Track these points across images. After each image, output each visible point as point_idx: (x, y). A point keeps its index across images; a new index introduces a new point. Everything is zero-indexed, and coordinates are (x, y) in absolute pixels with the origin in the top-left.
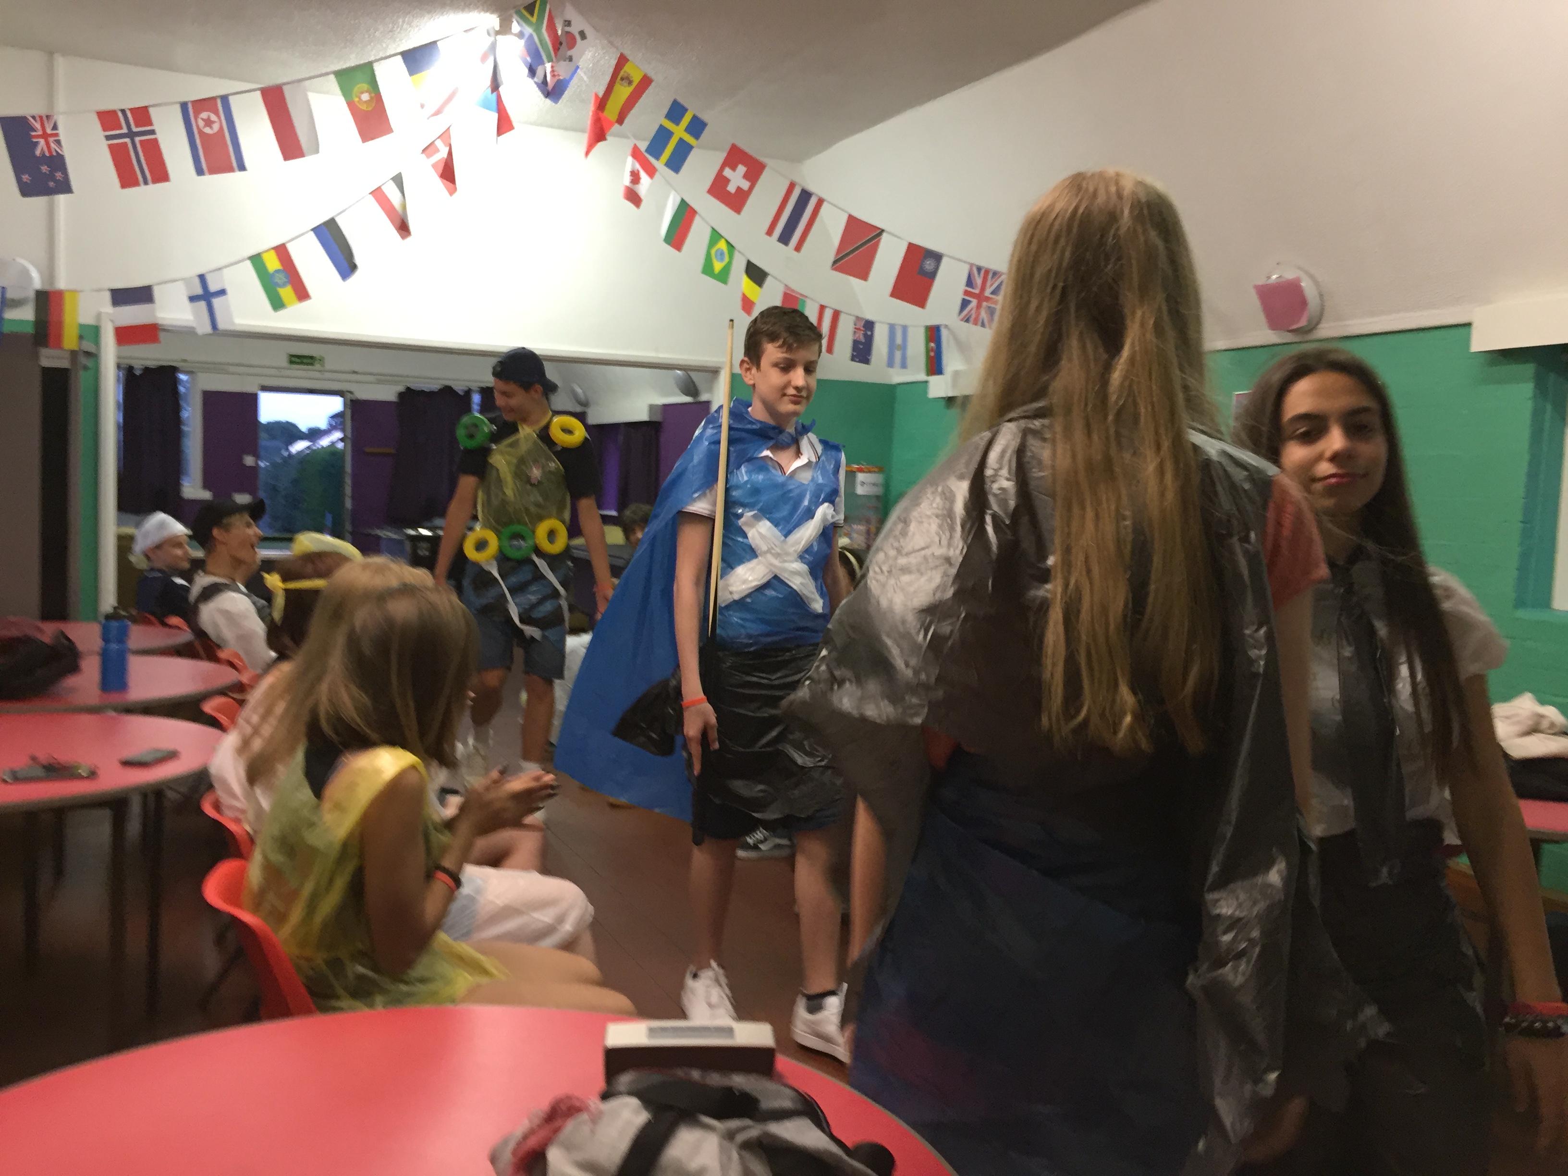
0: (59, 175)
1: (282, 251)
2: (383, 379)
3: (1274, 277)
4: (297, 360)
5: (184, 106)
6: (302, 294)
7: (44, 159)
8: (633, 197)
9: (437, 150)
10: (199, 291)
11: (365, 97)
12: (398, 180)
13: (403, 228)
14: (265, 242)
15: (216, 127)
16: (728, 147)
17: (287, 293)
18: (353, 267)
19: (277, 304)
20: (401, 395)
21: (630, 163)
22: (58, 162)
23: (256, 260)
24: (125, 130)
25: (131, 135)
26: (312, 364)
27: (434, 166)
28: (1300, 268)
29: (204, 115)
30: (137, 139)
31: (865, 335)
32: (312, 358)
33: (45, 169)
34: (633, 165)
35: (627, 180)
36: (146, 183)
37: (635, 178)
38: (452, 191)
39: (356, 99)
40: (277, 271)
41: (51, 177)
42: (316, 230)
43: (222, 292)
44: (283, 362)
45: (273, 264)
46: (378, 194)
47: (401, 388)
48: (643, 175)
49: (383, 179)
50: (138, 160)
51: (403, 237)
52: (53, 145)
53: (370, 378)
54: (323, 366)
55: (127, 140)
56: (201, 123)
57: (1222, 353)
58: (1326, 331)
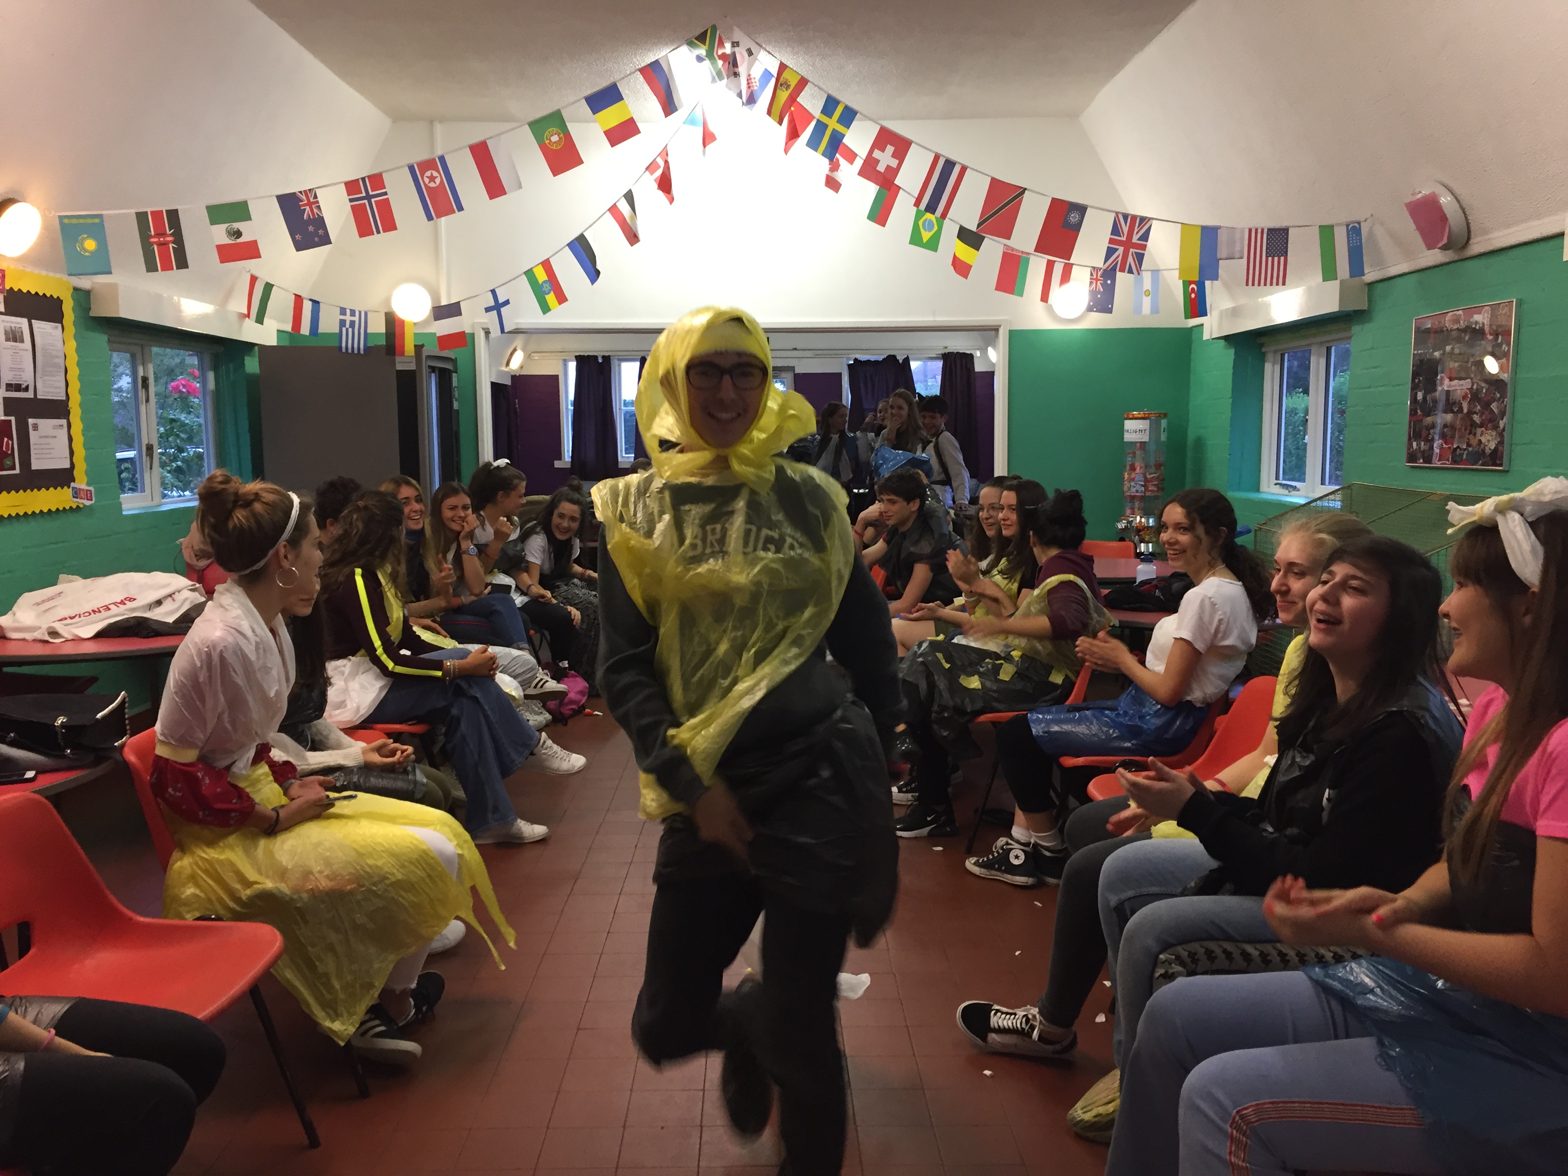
0: (321, 232)
1: (547, 265)
5: (411, 168)
6: (562, 298)
7: (310, 221)
9: (657, 166)
10: (492, 303)
11: (555, 138)
12: (629, 197)
13: (633, 237)
14: (533, 260)
15: (438, 181)
16: (876, 131)
17: (551, 298)
18: (598, 273)
19: (545, 308)
20: (851, 367)
22: (320, 222)
23: (529, 274)
24: (364, 194)
25: (369, 197)
27: (655, 180)
29: (428, 174)
30: (373, 200)
33: (311, 228)
36: (378, 232)
38: (671, 200)
39: (547, 142)
40: (545, 282)
41: (315, 233)
42: (570, 245)
43: (507, 302)
45: (541, 276)
46: (614, 210)
47: (849, 361)
49: (616, 196)
50: (373, 216)
51: (632, 244)
52: (315, 210)
53: (809, 354)
55: (366, 201)
56: (427, 180)
57: (1408, 276)
58: (1477, 247)
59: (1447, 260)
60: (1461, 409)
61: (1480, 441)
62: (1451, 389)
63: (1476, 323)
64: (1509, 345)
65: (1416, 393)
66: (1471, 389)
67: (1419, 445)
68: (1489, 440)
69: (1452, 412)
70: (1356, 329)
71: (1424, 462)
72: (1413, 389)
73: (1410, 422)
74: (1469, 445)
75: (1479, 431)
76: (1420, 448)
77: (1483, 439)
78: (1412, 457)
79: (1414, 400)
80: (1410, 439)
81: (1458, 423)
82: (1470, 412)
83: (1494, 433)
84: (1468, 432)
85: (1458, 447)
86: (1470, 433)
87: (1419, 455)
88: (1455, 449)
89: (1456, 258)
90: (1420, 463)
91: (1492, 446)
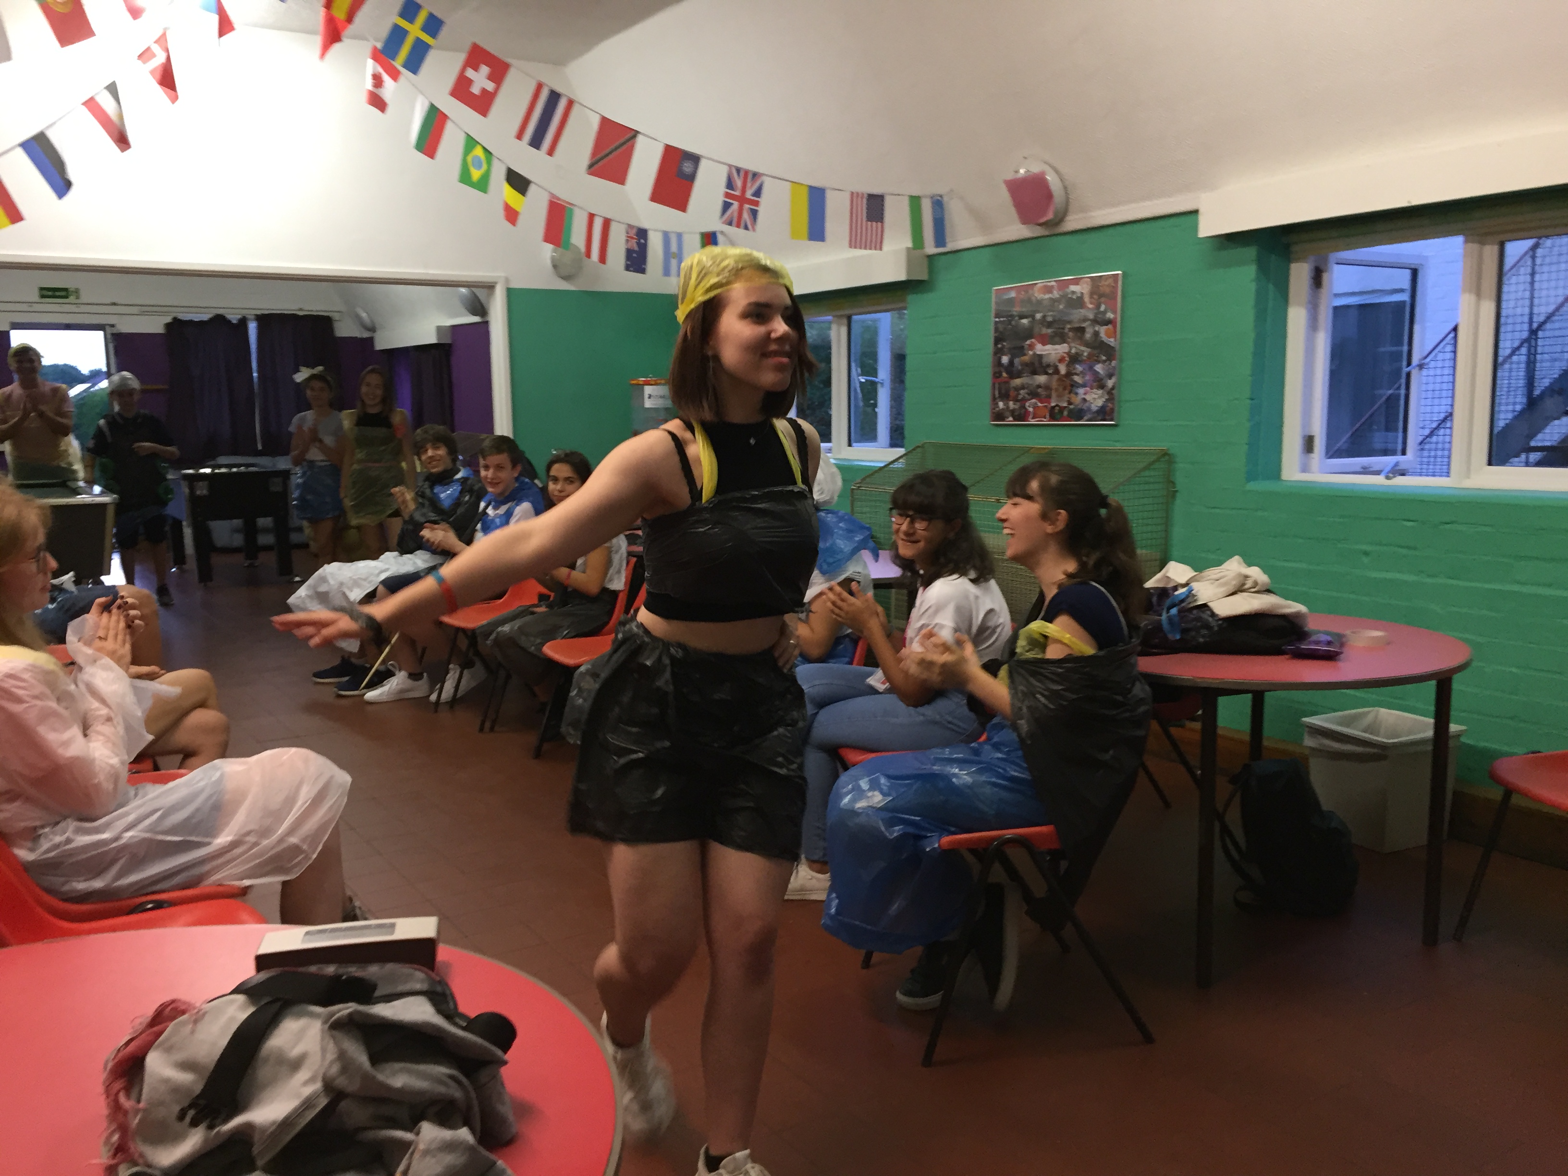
2: (146, 310)
3: (1022, 171)
4: (49, 293)
6: (14, 215)
8: (377, 102)
9: (154, 56)
12: (112, 89)
13: (122, 141)
16: (467, 47)
18: (68, 185)
20: (168, 326)
21: (371, 66)
26: (66, 297)
27: (152, 72)
28: (1045, 163)
31: (638, 244)
32: (66, 290)
34: (374, 68)
35: (369, 84)
37: (378, 81)
38: (174, 99)
42: (24, 145)
44: (35, 296)
46: (91, 104)
47: (169, 319)
48: (386, 78)
51: (123, 150)
53: (135, 310)
54: (78, 298)
57: (981, 249)
58: (1073, 223)
59: (1035, 235)
60: (1057, 371)
61: (1085, 400)
62: (1043, 353)
63: (1073, 292)
64: (1115, 312)
65: (1000, 359)
66: (1069, 353)
67: (1006, 404)
68: (1095, 399)
69: (1046, 373)
70: (911, 298)
71: (1015, 420)
72: (995, 353)
73: (994, 384)
74: (1070, 403)
75: (1081, 391)
76: (1008, 407)
77: (1088, 397)
78: (999, 416)
79: (998, 363)
80: (994, 399)
81: (1054, 384)
82: (1069, 374)
83: (1100, 392)
84: (1067, 391)
85: (1057, 405)
86: (1070, 393)
87: (1007, 414)
88: (1053, 407)
89: (1047, 233)
90: (1010, 420)
91: (1100, 403)
